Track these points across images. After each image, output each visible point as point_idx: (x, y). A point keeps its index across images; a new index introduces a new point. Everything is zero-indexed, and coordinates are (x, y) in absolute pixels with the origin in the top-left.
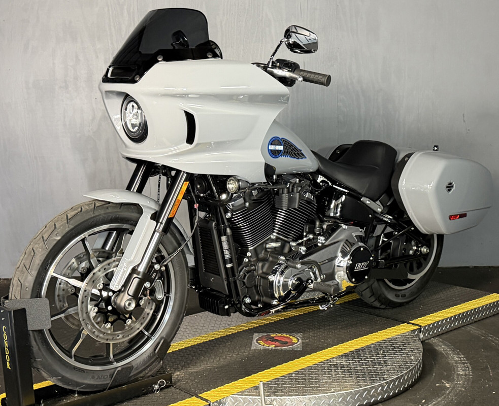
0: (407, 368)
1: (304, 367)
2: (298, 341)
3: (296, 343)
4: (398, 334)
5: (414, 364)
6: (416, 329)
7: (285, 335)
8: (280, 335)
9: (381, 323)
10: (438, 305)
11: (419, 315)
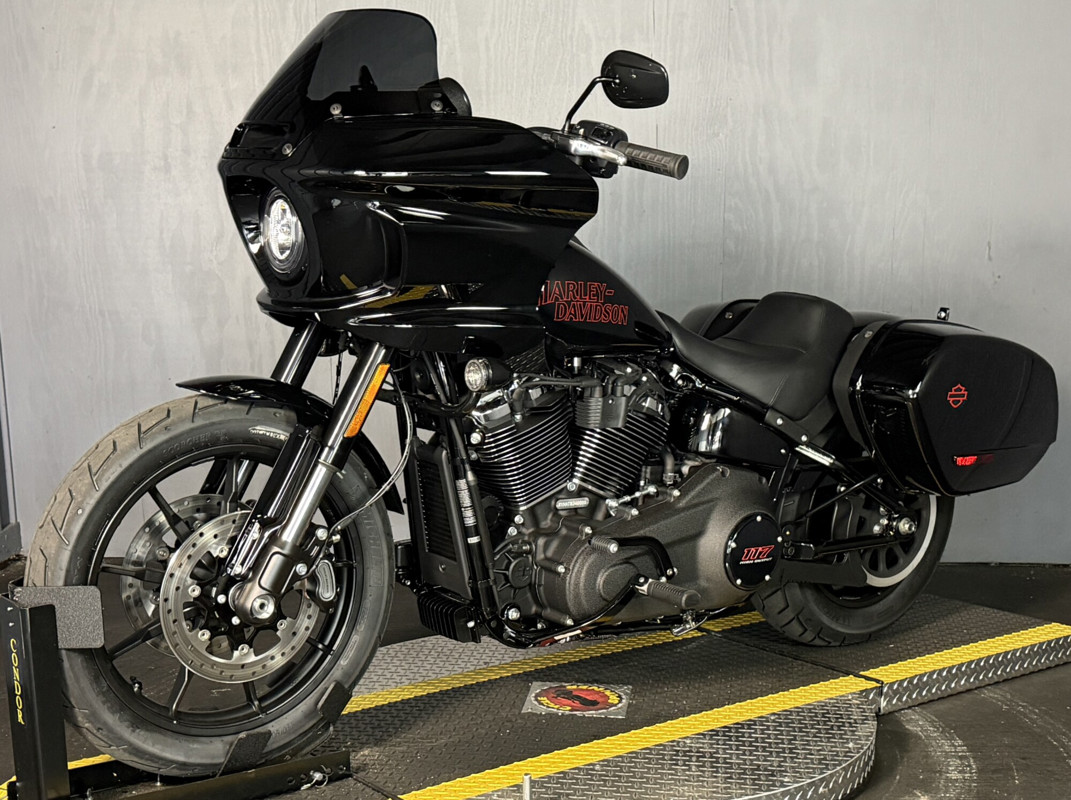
0: (835, 766)
1: (622, 752)
2: (620, 702)
3: (615, 705)
4: (830, 696)
5: (851, 757)
6: (872, 689)
7: (596, 688)
8: (585, 687)
9: (800, 673)
10: (927, 643)
11: (883, 659)
